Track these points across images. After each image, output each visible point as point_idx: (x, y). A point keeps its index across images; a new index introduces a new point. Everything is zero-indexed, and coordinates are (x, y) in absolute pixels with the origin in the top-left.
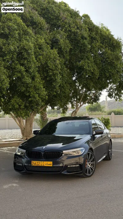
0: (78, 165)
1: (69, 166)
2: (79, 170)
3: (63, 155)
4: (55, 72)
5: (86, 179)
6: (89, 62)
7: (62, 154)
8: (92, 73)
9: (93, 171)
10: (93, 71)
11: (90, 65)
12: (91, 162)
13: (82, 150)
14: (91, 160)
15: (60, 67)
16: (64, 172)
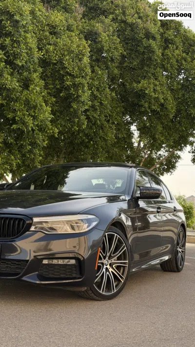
0: (73, 262)
1: (45, 262)
2: (74, 275)
3: (33, 228)
4: (77, 80)
5: (96, 303)
6: (158, 83)
7: (30, 227)
8: (162, 105)
9: (121, 284)
10: (162, 101)
11: (158, 88)
12: (119, 259)
13: (89, 221)
14: (118, 254)
15: (89, 70)
16: (31, 278)
